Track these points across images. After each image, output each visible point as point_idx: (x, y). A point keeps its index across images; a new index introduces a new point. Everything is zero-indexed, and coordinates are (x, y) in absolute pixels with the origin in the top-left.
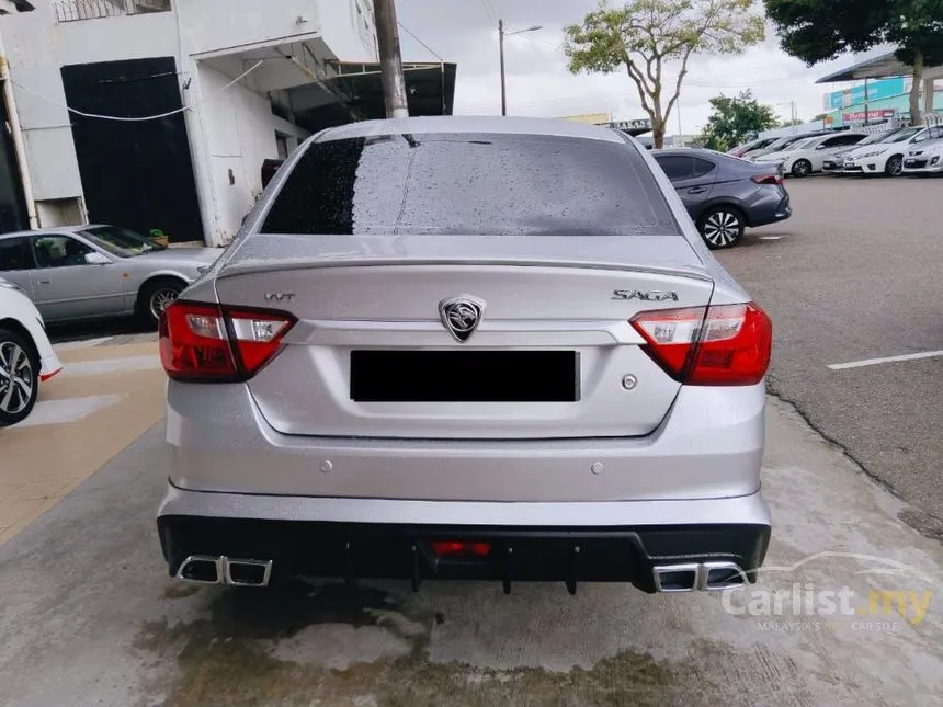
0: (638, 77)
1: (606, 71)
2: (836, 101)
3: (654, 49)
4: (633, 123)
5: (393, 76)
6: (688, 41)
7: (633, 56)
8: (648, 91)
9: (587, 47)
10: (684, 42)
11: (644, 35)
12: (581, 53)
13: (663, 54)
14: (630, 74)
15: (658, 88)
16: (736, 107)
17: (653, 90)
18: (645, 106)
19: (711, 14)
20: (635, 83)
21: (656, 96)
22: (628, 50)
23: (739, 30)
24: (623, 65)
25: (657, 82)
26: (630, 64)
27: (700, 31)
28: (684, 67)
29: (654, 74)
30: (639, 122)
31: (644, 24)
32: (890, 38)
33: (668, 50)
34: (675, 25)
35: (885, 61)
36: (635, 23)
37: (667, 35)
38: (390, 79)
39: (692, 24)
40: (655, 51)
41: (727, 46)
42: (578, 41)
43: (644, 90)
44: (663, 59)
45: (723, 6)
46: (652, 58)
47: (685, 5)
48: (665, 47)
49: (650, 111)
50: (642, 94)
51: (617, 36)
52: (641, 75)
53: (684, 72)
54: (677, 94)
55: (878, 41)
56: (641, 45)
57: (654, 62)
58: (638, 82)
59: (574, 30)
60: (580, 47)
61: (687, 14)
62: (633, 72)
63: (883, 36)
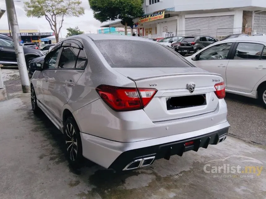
0: (49, 20)
1: (39, 17)
2: (100, 32)
3: (53, 12)
4: (46, 33)
5: (13, 14)
6: (63, 12)
7: (47, 14)
8: (53, 24)
9: (32, 9)
10: (62, 11)
11: (50, 8)
12: (31, 11)
13: (56, 14)
14: (47, 19)
15: (56, 24)
16: (74, 31)
17: (54, 24)
18: (52, 29)
19: (69, 5)
20: (48, 22)
21: (55, 26)
22: (46, 12)
23: (77, 10)
24: (44, 16)
25: (55, 22)
26: (46, 16)
27: (67, 9)
28: (63, 19)
29: (54, 20)
30: (48, 33)
31: (50, 5)
32: (119, 18)
33: (58, 13)
34: (59, 6)
35: (117, 23)
36: (47, 4)
37: (57, 9)
38: (12, 15)
39: (64, 7)
40: (54, 13)
41: (75, 14)
42: (29, 7)
43: (51, 24)
44: (56, 16)
45: (72, 3)
46: (53, 15)
47: (62, 1)
48: (56, 12)
49: (54, 30)
50: (51, 25)
51: (42, 7)
52: (50, 20)
53: (63, 20)
54: (61, 26)
55: (117, 18)
56: (49, 11)
57: (54, 16)
58: (49, 22)
59: (27, 3)
60: (29, 9)
61: (63, 4)
62: (48, 18)
63: (118, 17)
